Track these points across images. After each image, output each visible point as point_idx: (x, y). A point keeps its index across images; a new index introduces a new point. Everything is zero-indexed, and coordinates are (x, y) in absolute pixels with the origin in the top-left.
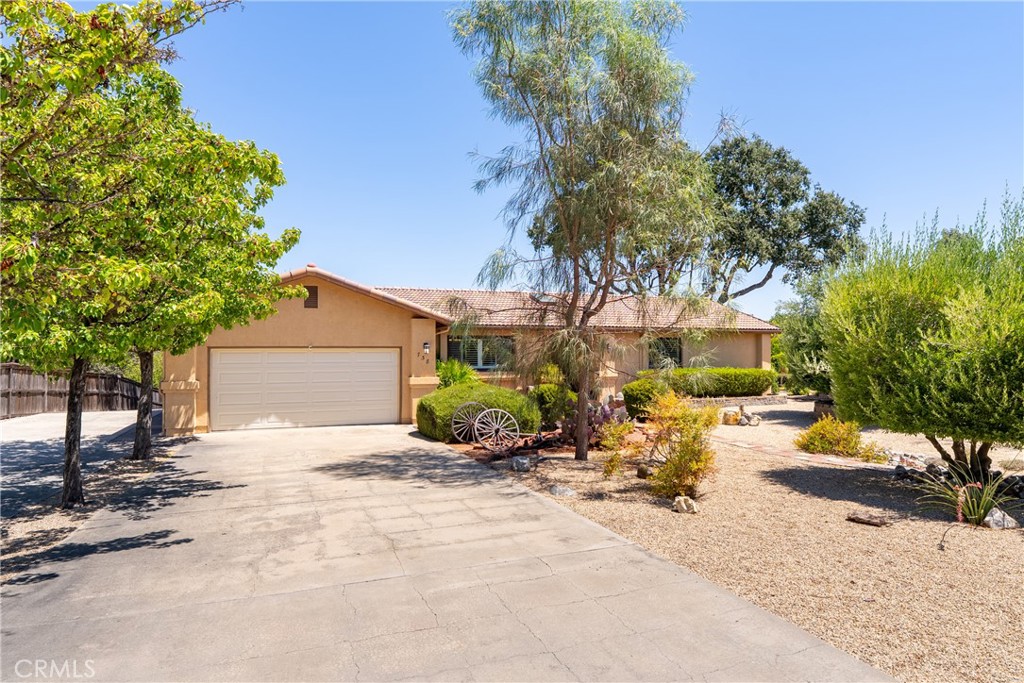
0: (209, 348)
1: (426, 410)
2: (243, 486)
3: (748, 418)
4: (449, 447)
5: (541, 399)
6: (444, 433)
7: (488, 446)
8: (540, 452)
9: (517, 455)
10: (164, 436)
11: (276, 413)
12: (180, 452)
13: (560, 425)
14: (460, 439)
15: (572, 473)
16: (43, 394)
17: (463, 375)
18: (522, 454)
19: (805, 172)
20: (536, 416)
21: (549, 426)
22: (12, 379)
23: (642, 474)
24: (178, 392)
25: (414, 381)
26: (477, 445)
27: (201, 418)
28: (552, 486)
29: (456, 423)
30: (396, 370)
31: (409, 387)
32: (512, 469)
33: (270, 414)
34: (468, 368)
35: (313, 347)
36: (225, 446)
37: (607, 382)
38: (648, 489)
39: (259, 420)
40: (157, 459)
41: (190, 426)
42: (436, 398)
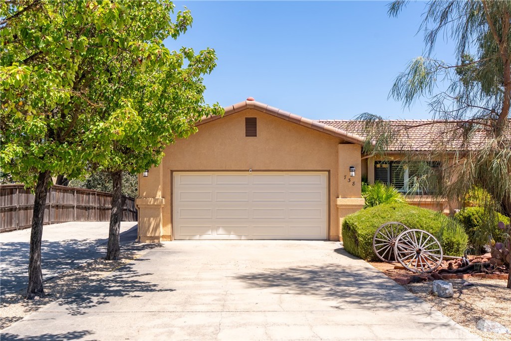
0: (172, 171)
1: (350, 228)
2: (171, 290)
4: (369, 265)
5: (468, 222)
6: (366, 251)
7: (409, 266)
8: (465, 276)
9: (439, 278)
10: (139, 242)
11: (222, 227)
12: (145, 256)
13: (489, 250)
14: (381, 258)
15: (504, 305)
16: (73, 207)
17: (389, 197)
18: (445, 278)
20: (461, 238)
22: (51, 196)
24: (148, 207)
25: (341, 201)
26: (399, 265)
27: (166, 228)
28: (479, 319)
29: (378, 242)
30: (326, 191)
31: (337, 206)
32: (432, 293)
33: (219, 227)
34: (394, 191)
35: (253, 171)
36: (179, 252)
39: (210, 232)
40: (123, 261)
41: (157, 235)
42: (359, 217)
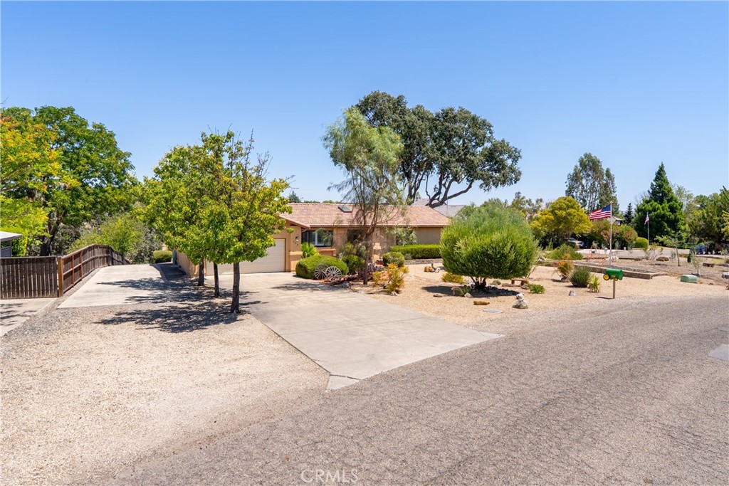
1: (301, 266)
3: (435, 269)
4: (314, 281)
5: (348, 262)
6: (311, 276)
7: (330, 280)
8: (350, 282)
9: (342, 283)
10: (190, 278)
13: (357, 273)
14: (318, 278)
15: (363, 288)
18: (344, 283)
19: (490, 126)
20: (346, 268)
21: (352, 272)
23: (384, 288)
25: (292, 253)
26: (325, 280)
28: (357, 292)
29: (316, 272)
30: (284, 249)
31: (289, 256)
34: (312, 246)
37: (376, 252)
38: (385, 291)
42: (306, 262)
